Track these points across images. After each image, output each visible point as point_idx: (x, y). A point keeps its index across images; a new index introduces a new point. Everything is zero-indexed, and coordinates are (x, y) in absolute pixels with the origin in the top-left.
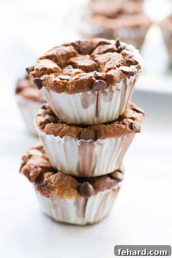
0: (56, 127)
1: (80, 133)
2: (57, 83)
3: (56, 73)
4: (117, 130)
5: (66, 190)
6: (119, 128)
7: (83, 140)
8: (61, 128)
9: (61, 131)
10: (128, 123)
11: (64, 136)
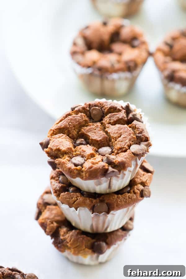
0: (71, 198)
1: (94, 206)
2: (72, 171)
3: (70, 154)
4: (128, 202)
5: (81, 250)
6: (130, 199)
7: (96, 213)
8: (76, 199)
9: (75, 203)
10: (139, 192)
11: (78, 207)
